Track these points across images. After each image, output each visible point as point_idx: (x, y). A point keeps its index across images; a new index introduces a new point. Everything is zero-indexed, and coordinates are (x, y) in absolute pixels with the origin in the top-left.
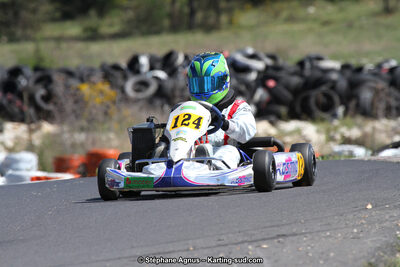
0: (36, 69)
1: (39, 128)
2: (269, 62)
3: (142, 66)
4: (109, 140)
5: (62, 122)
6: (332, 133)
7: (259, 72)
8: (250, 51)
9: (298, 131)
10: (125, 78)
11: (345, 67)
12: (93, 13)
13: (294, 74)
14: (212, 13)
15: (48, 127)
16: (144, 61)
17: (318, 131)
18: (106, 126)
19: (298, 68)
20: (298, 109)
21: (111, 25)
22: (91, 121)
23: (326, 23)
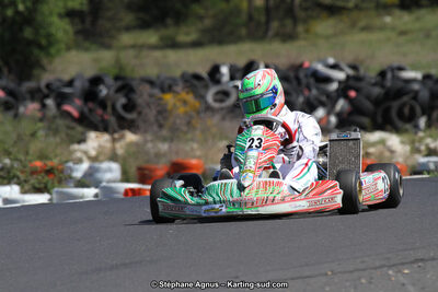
0: (117, 78)
1: (122, 137)
2: (351, 72)
3: (223, 75)
4: (192, 149)
5: (146, 132)
6: (417, 144)
7: (340, 82)
8: (331, 61)
9: (382, 142)
10: (206, 87)
11: (427, 77)
12: (169, 21)
13: (375, 85)
14: (289, 22)
15: (130, 137)
16: (225, 70)
17: (402, 142)
18: (189, 136)
19: (379, 79)
20: (380, 120)
21: (187, 34)
22: (174, 130)
23: (403, 33)
